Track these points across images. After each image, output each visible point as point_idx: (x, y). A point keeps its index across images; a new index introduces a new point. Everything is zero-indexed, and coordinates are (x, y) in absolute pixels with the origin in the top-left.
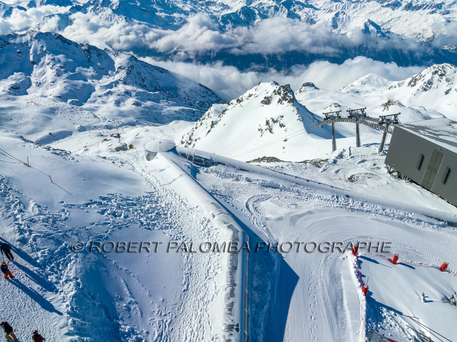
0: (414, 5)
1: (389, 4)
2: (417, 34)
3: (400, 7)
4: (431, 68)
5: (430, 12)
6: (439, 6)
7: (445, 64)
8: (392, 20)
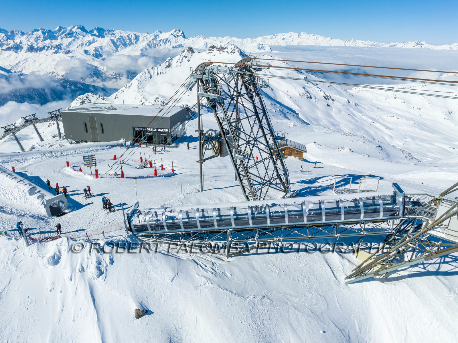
0: (36, 47)
1: (8, 47)
2: (51, 73)
3: (23, 50)
4: (77, 100)
5: (53, 52)
6: (59, 47)
7: (87, 94)
8: (20, 63)
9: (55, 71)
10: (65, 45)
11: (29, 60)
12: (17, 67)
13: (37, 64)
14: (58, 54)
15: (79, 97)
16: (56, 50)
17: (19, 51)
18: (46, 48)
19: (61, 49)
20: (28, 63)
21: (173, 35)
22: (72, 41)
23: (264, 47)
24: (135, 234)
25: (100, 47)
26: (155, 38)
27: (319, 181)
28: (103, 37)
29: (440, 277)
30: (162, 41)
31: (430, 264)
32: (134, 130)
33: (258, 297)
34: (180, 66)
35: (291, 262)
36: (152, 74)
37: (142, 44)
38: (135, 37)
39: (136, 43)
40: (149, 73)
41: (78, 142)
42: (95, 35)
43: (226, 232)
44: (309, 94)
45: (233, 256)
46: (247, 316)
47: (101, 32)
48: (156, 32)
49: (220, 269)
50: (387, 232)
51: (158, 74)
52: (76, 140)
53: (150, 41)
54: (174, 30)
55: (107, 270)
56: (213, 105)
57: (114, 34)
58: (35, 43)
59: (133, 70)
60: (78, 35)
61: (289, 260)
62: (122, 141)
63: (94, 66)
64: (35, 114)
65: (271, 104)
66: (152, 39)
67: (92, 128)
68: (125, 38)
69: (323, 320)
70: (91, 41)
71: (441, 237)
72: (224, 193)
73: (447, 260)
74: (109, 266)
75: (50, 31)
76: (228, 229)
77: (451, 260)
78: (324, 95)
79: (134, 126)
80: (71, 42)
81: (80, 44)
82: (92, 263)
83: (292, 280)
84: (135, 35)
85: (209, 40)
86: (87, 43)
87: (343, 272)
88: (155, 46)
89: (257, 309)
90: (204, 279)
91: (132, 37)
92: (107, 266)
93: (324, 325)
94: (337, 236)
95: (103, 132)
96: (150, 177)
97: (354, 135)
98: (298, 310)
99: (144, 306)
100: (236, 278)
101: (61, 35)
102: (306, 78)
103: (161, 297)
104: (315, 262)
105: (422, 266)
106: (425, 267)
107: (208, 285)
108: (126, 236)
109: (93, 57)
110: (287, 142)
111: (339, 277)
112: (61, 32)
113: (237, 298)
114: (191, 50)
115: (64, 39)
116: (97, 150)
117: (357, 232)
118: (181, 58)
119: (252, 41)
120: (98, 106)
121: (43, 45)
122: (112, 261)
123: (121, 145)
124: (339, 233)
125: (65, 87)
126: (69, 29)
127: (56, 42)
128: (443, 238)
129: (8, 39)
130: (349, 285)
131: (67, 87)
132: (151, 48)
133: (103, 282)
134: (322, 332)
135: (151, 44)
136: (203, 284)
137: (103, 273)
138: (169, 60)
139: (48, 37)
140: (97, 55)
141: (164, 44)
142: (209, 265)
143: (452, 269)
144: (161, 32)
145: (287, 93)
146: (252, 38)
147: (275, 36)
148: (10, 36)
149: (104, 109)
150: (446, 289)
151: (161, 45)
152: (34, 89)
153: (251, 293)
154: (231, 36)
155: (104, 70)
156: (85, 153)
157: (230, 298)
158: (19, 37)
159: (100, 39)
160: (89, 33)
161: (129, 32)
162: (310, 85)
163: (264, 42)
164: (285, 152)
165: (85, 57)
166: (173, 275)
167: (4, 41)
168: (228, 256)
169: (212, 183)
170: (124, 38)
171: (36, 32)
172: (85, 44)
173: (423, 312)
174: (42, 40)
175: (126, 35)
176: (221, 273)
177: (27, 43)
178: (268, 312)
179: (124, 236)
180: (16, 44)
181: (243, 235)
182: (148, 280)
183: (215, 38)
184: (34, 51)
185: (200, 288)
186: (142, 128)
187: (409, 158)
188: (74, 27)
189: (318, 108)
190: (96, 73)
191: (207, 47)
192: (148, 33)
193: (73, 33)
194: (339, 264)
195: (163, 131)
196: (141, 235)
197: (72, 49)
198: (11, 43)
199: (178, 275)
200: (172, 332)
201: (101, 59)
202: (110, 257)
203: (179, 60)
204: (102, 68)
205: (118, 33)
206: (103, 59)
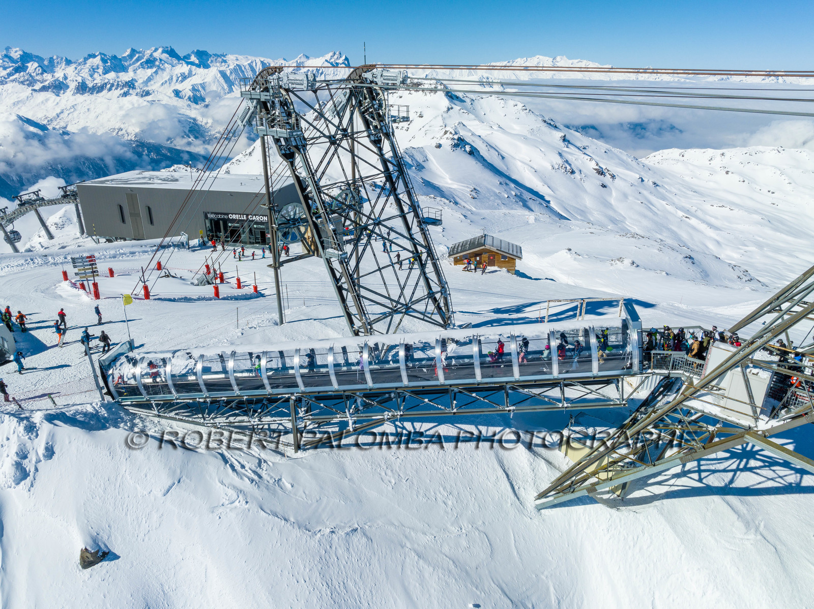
0: (90, 85)
1: (44, 86)
2: (117, 131)
3: (68, 90)
5: (120, 95)
6: (131, 85)
7: (176, 166)
8: (62, 112)
9: (122, 126)
10: (140, 81)
11: (79, 107)
12: (58, 120)
13: (92, 115)
14: (128, 98)
16: (126, 89)
17: (62, 92)
18: (108, 86)
19: (134, 88)
20: (77, 112)
21: (329, 62)
22: (154, 75)
24: (118, 402)
25: (201, 84)
26: (297, 68)
27: (528, 309)
28: (207, 66)
29: (731, 498)
31: (714, 471)
32: (206, 217)
33: (340, 532)
35: (426, 462)
38: (262, 65)
41: (109, 241)
42: (192, 64)
43: (289, 398)
44: (570, 165)
45: (308, 449)
46: (310, 570)
47: (204, 59)
48: (300, 58)
49: (272, 474)
50: (612, 403)
52: (107, 238)
54: (331, 54)
55: (36, 470)
56: (288, 152)
57: (225, 61)
58: (90, 78)
60: (163, 64)
61: (422, 457)
62: (183, 238)
63: (191, 118)
64: (40, 190)
65: (500, 183)
67: (131, 214)
68: (245, 68)
69: (478, 580)
70: (186, 74)
71: (712, 414)
72: (324, 327)
73: (753, 463)
74: (43, 461)
75: (115, 57)
76: (292, 394)
77: (760, 464)
78: (597, 167)
79: (205, 211)
80: (152, 75)
81: (167, 78)
82: (8, 456)
83: (421, 498)
84: (262, 62)
86: (178, 78)
87: (532, 484)
89: (336, 555)
90: (232, 493)
91: (258, 66)
92: (39, 461)
93: (478, 593)
94: (509, 411)
95: (152, 222)
96: (204, 299)
97: (643, 237)
98: (426, 560)
99: (100, 544)
100: (301, 492)
101: (134, 63)
102: (565, 136)
103: (139, 526)
104: (475, 463)
105: (695, 476)
106: (702, 477)
107: (238, 505)
108: (99, 404)
109: (189, 102)
110: (485, 240)
111: (523, 494)
112: (135, 58)
113: (296, 532)
115: (139, 71)
116: (133, 253)
117: (550, 403)
120: (148, 176)
121: (103, 82)
122: (50, 452)
123: (181, 245)
124: (513, 405)
125: (140, 155)
126: (148, 52)
127: (125, 77)
128: (715, 416)
129: (44, 71)
130: (543, 511)
131: (143, 154)
133: (26, 494)
134: (471, 606)
136: (227, 502)
137: (29, 475)
139: (111, 67)
140: (196, 99)
142: (250, 464)
143: (760, 483)
144: (308, 58)
145: (531, 164)
147: (511, 62)
148: (47, 66)
149: (156, 181)
150: (739, 524)
152: (87, 159)
153: (328, 523)
155: (208, 125)
156: (110, 257)
157: (280, 532)
158: (63, 68)
159: (201, 71)
160: (183, 60)
161: (251, 58)
162: (572, 149)
163: (491, 74)
164: (480, 259)
165: (175, 102)
166: (170, 483)
167: (37, 75)
168: (298, 447)
169: (308, 310)
170: (243, 68)
171: (91, 60)
172: (175, 79)
173: (688, 571)
174: (101, 73)
175: (246, 63)
176: (271, 481)
177: (75, 79)
178: (360, 561)
179: (93, 404)
180: (57, 80)
181: (322, 405)
182: (117, 491)
184: (88, 92)
185: (221, 510)
186: (221, 214)
187: (744, 280)
188: (156, 50)
189: (585, 191)
190: (195, 130)
192: (285, 60)
193: (155, 60)
194: (527, 469)
195: (258, 219)
196: (129, 403)
197: (153, 88)
198: (48, 78)
199: (179, 482)
200: (155, 597)
201: (203, 105)
202: (47, 444)
204: (205, 121)
205: (232, 60)
206: (207, 106)
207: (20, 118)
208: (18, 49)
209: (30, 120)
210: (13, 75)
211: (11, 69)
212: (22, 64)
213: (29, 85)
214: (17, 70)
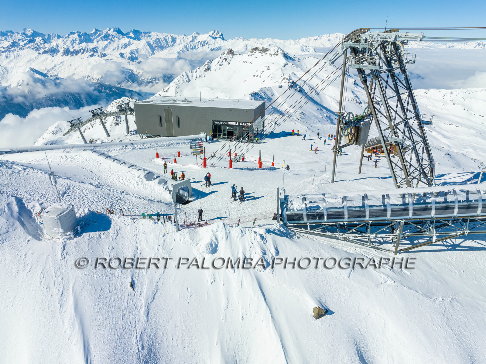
0: (72, 50)
1: (45, 51)
2: (87, 77)
3: (59, 53)
4: (113, 104)
5: (89, 56)
6: (95, 50)
7: (123, 98)
8: (55, 66)
9: (90, 75)
10: (100, 48)
11: (65, 63)
12: (53, 71)
13: (73, 68)
14: (93, 57)
15: (115, 101)
16: (92, 53)
17: (55, 54)
18: (82, 51)
19: (97, 52)
20: (64, 66)
21: (211, 37)
23: (308, 49)
25: (136, 50)
26: (193, 41)
28: (139, 39)
30: (200, 43)
32: (213, 124)
34: (220, 69)
36: (190, 77)
37: (179, 47)
38: (172, 39)
39: (173, 45)
40: (188, 76)
41: (149, 137)
42: (131, 38)
44: (359, 98)
47: (137, 35)
48: (194, 34)
51: (196, 77)
52: (148, 135)
53: (187, 44)
54: (213, 32)
57: (150, 36)
58: (71, 46)
59: (170, 74)
60: (113, 38)
63: (130, 70)
65: (318, 109)
66: (189, 41)
67: (167, 122)
68: (162, 40)
70: (127, 44)
75: (86, 34)
79: (213, 120)
80: (107, 44)
81: (116, 46)
84: (172, 37)
85: (249, 41)
86: (123, 46)
88: (193, 48)
91: (169, 39)
95: (179, 126)
101: (97, 37)
102: (355, 81)
109: (129, 60)
112: (97, 34)
114: (231, 52)
115: (100, 42)
118: (221, 61)
119: (295, 43)
121: (79, 49)
125: (100, 92)
126: (105, 31)
127: (92, 45)
129: (45, 42)
131: (102, 92)
132: (188, 50)
135: (189, 46)
138: (208, 63)
139: (84, 40)
140: (133, 58)
141: (202, 46)
144: (199, 34)
145: (335, 97)
146: (295, 39)
147: (320, 37)
148: (47, 39)
149: (180, 102)
151: (198, 48)
152: (70, 94)
154: (273, 38)
155: (140, 74)
158: (56, 40)
159: (136, 42)
160: (125, 35)
161: (165, 34)
162: (359, 88)
163: (308, 44)
165: (121, 60)
167: (41, 44)
170: (161, 40)
171: (72, 35)
172: (120, 46)
174: (78, 43)
175: (162, 38)
177: (63, 46)
180: (53, 47)
183: (255, 40)
184: (70, 54)
186: (223, 121)
188: (110, 30)
190: (132, 77)
191: (247, 49)
192: (185, 35)
193: (109, 35)
197: (108, 52)
198: (48, 46)
201: (137, 62)
203: (219, 62)
204: (138, 71)
205: (154, 35)
206: (139, 63)
207: (32, 69)
208: (30, 29)
209: (37, 70)
210: (28, 44)
211: (27, 41)
212: (33, 38)
213: (36, 50)
214: (30, 42)
